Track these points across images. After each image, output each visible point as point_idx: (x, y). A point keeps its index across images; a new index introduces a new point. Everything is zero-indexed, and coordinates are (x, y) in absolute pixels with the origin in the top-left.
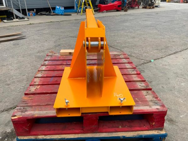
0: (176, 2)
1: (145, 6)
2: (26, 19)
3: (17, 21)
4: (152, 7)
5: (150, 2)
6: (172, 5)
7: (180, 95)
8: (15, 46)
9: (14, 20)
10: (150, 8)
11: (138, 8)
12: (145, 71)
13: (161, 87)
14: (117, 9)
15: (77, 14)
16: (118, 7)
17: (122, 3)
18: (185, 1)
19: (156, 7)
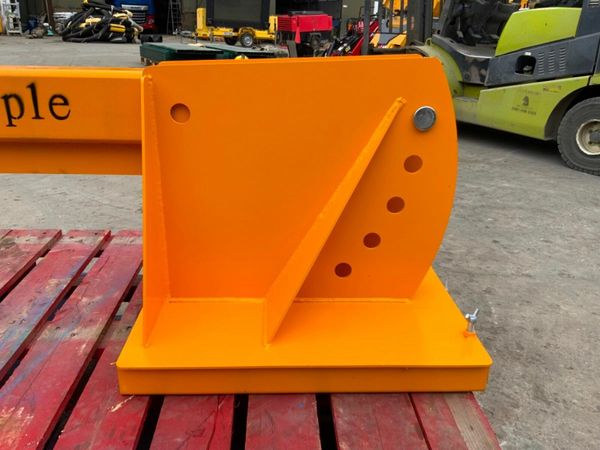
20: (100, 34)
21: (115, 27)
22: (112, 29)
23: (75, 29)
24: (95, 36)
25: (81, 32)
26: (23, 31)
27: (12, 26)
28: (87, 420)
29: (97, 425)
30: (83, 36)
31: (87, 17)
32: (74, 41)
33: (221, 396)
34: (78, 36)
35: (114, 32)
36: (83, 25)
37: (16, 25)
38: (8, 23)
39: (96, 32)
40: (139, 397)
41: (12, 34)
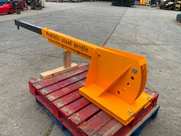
0: (53, 2)
1: (34, 7)
4: (40, 8)
5: (37, 4)
6: (52, 4)
10: (39, 9)
11: (27, 9)
14: (8, 12)
16: (10, 9)
17: (13, 6)
18: (61, 1)
19: (43, 7)
20: (171, 8)
21: (177, 6)
22: (176, 6)
23: (164, 5)
24: (169, 8)
25: (165, 7)
26: (151, 5)
27: (148, 3)
28: (73, 94)
29: (73, 95)
30: (166, 8)
31: (169, 2)
32: (162, 9)
33: (89, 101)
34: (164, 8)
35: (176, 7)
36: (167, 4)
37: (149, 3)
38: (147, 2)
39: (170, 7)
40: (81, 95)
41: (147, 5)
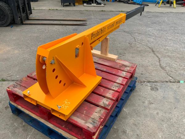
2: (102, 5)
3: (94, 6)
7: (166, 129)
8: (73, 31)
9: (92, 5)
12: (160, 90)
13: (155, 113)
15: (156, 5)
